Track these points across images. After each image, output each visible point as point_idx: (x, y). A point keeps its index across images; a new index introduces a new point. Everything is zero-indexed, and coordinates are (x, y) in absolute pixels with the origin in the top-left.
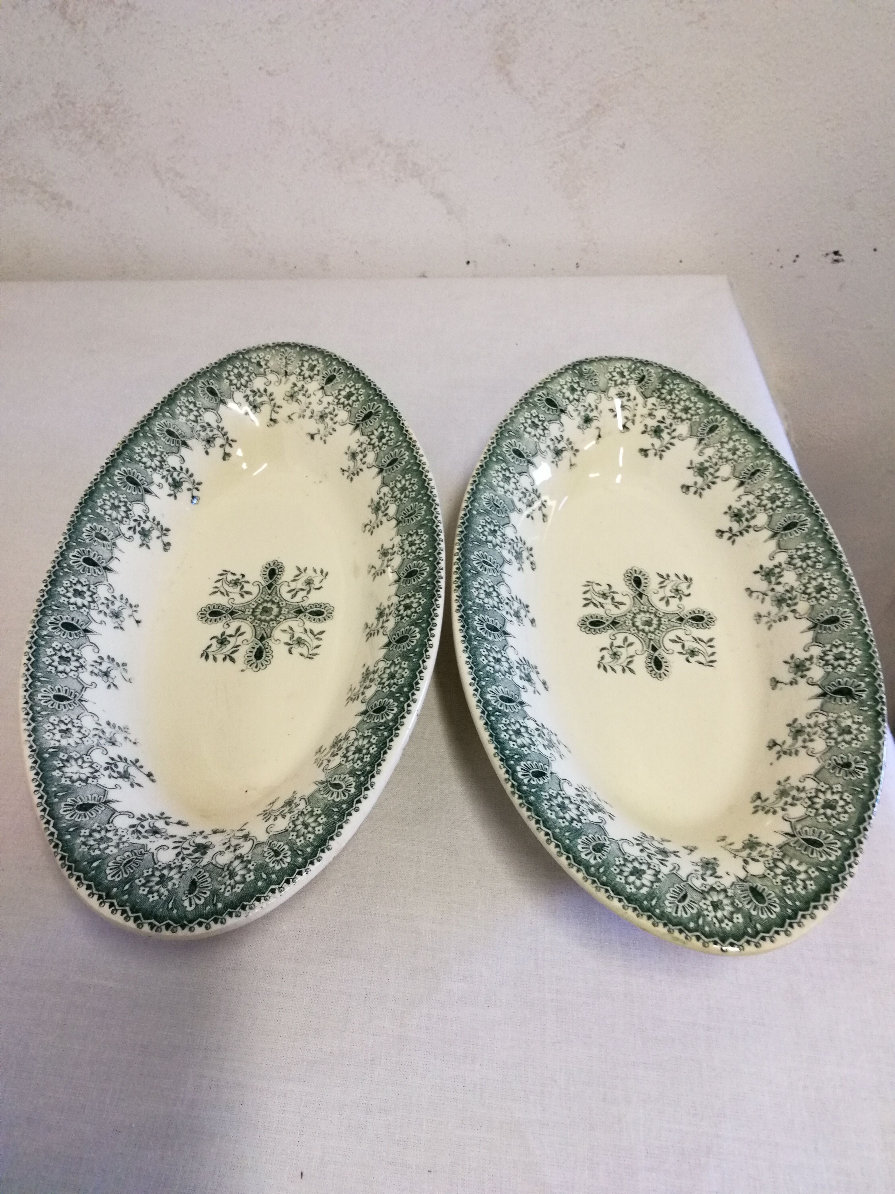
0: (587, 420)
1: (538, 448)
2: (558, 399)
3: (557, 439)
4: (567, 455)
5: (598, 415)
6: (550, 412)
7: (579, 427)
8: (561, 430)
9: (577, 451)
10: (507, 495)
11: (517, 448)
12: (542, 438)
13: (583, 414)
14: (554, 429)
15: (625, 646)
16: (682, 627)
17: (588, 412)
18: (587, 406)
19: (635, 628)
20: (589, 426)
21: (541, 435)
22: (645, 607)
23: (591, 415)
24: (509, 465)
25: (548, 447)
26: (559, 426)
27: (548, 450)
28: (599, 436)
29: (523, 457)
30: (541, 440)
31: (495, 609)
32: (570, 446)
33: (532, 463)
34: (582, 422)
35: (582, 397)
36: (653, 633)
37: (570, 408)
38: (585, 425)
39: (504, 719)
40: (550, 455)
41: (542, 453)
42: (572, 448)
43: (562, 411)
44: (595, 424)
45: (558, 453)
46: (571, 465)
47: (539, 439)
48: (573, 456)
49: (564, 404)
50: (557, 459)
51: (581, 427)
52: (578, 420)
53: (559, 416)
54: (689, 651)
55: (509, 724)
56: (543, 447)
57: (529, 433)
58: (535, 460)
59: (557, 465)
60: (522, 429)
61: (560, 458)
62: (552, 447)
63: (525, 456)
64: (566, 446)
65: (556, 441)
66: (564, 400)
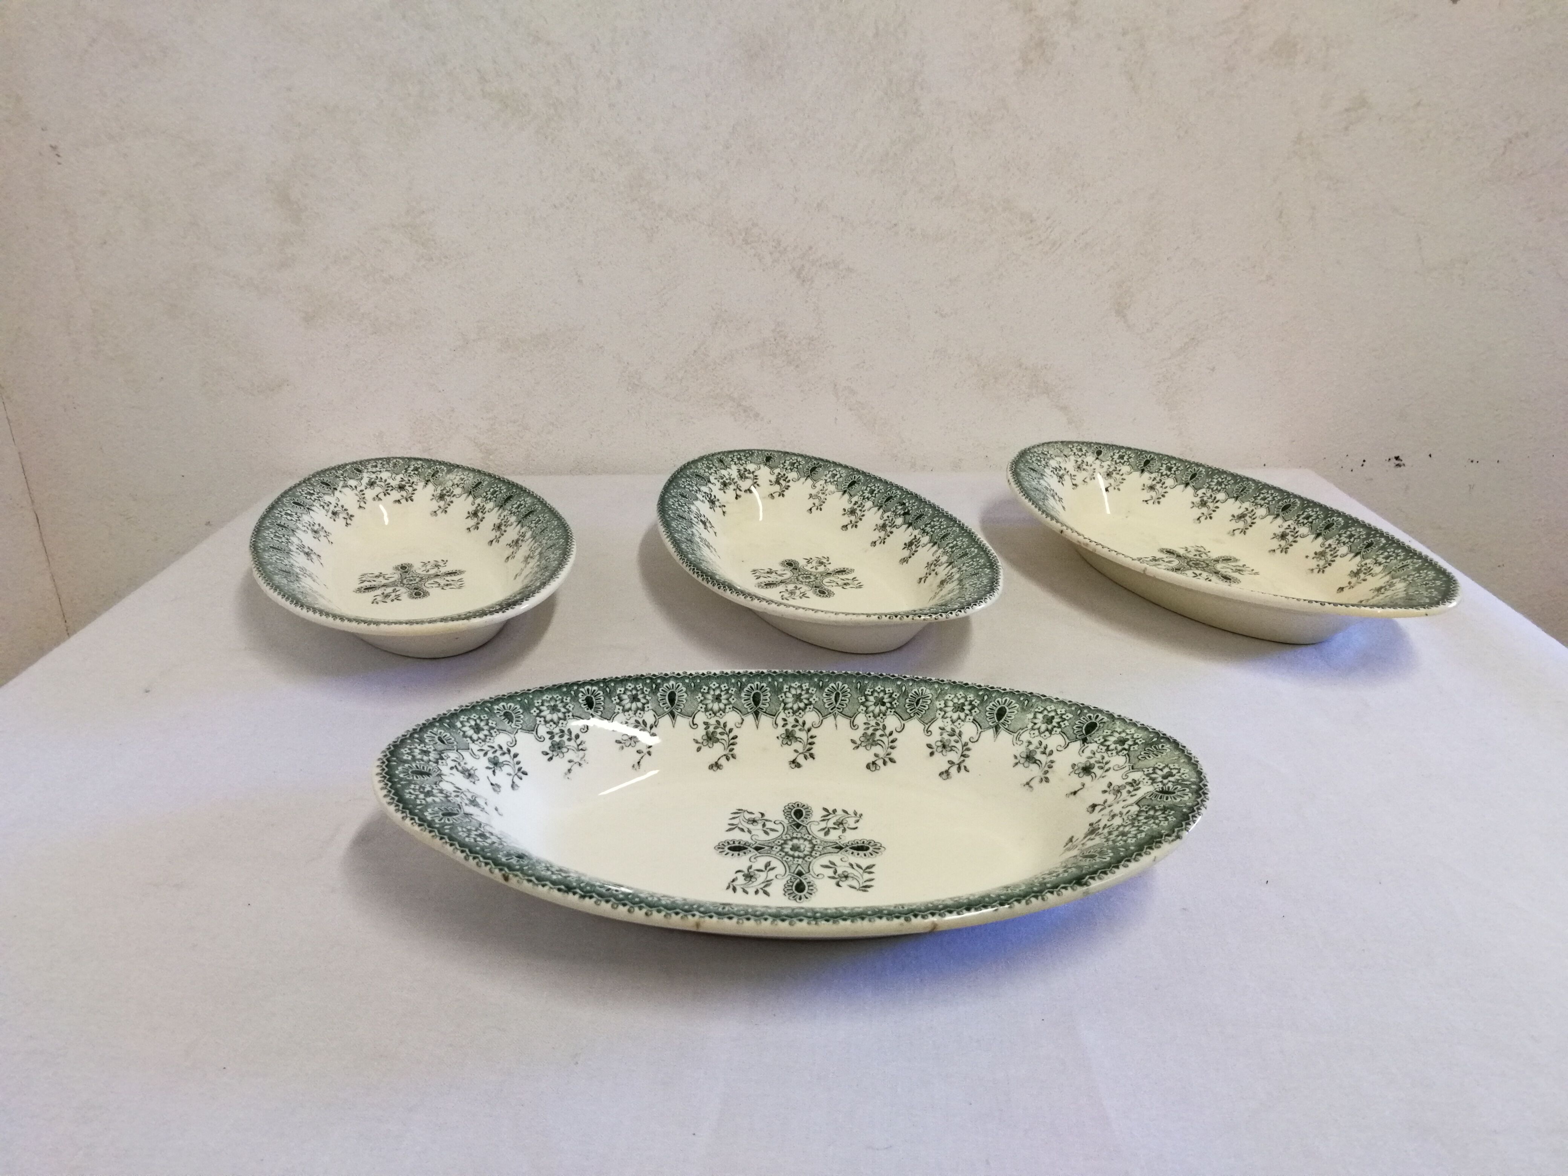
0: (1087, 770)
1: (1021, 731)
2: (1100, 732)
3: (1045, 748)
4: (1034, 771)
5: (1098, 776)
6: (1077, 730)
7: (1074, 765)
8: (1059, 748)
9: (1047, 780)
10: (939, 712)
11: (1008, 711)
12: (1036, 732)
13: (1092, 761)
14: (1055, 741)
15: (765, 829)
16: (788, 873)
17: (1097, 765)
18: (1104, 761)
19: (789, 838)
20: (1081, 775)
21: (1039, 729)
22: (820, 849)
23: (1096, 770)
24: (980, 708)
25: (1030, 743)
26: (1063, 744)
27: (1026, 744)
28: (1075, 793)
29: (999, 718)
30: (1032, 732)
31: (783, 705)
32: (1046, 769)
33: (997, 731)
34: (1081, 766)
35: (1114, 752)
36: (782, 850)
37: (1093, 747)
38: (1080, 771)
39: (649, 690)
40: (1021, 750)
41: (1018, 738)
42: (1046, 772)
43: (1085, 741)
44: (1087, 779)
45: (1030, 758)
46: (1028, 784)
47: (1033, 729)
48: (1037, 780)
49: (1096, 739)
50: (1022, 761)
51: (1076, 768)
52: (1082, 760)
53: (1076, 740)
54: (752, 874)
55: (643, 693)
56: (1025, 737)
57: (1035, 717)
58: (1003, 733)
59: (1017, 764)
60: (1037, 710)
61: (1026, 764)
62: (1032, 747)
63: (1002, 721)
64: (1044, 763)
65: (1042, 749)
66: (1101, 737)
